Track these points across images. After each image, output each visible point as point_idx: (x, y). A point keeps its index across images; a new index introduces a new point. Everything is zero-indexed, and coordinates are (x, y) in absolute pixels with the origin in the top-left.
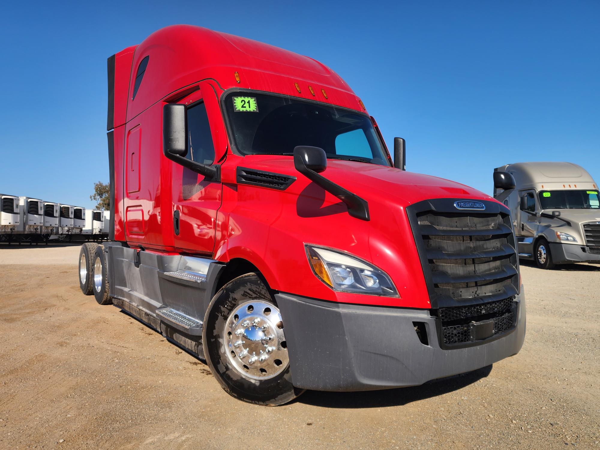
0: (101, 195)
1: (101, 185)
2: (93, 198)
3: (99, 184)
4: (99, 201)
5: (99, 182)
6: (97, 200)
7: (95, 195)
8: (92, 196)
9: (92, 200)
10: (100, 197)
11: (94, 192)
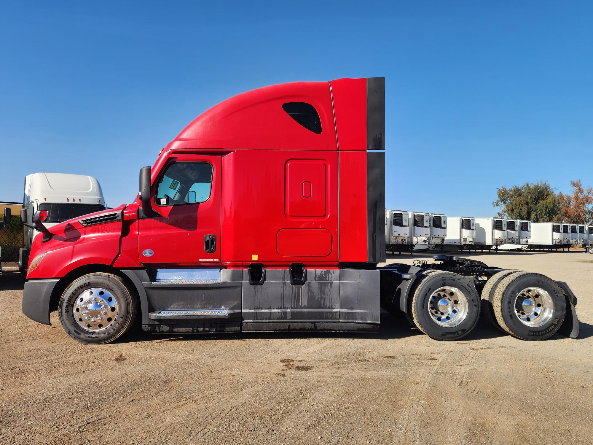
0: (504, 200)
1: (505, 189)
2: (495, 204)
3: (502, 189)
4: (503, 207)
5: (503, 187)
6: (501, 206)
7: (498, 201)
8: (494, 202)
9: (494, 206)
10: (504, 203)
11: (496, 198)
